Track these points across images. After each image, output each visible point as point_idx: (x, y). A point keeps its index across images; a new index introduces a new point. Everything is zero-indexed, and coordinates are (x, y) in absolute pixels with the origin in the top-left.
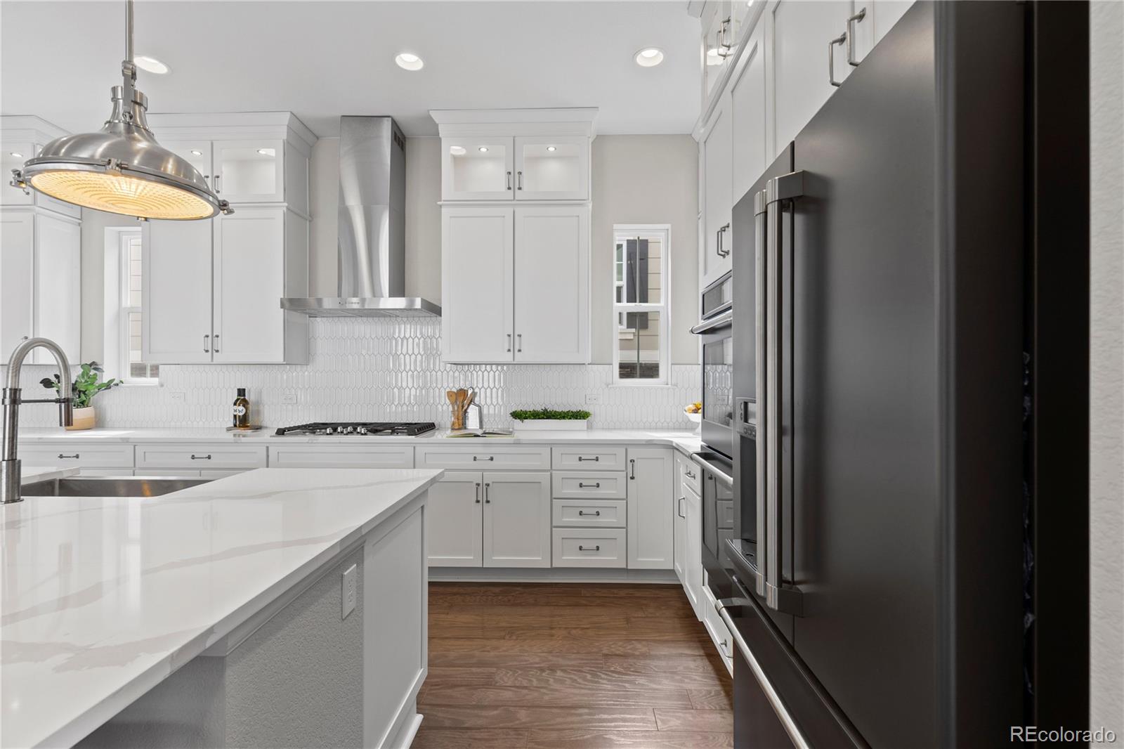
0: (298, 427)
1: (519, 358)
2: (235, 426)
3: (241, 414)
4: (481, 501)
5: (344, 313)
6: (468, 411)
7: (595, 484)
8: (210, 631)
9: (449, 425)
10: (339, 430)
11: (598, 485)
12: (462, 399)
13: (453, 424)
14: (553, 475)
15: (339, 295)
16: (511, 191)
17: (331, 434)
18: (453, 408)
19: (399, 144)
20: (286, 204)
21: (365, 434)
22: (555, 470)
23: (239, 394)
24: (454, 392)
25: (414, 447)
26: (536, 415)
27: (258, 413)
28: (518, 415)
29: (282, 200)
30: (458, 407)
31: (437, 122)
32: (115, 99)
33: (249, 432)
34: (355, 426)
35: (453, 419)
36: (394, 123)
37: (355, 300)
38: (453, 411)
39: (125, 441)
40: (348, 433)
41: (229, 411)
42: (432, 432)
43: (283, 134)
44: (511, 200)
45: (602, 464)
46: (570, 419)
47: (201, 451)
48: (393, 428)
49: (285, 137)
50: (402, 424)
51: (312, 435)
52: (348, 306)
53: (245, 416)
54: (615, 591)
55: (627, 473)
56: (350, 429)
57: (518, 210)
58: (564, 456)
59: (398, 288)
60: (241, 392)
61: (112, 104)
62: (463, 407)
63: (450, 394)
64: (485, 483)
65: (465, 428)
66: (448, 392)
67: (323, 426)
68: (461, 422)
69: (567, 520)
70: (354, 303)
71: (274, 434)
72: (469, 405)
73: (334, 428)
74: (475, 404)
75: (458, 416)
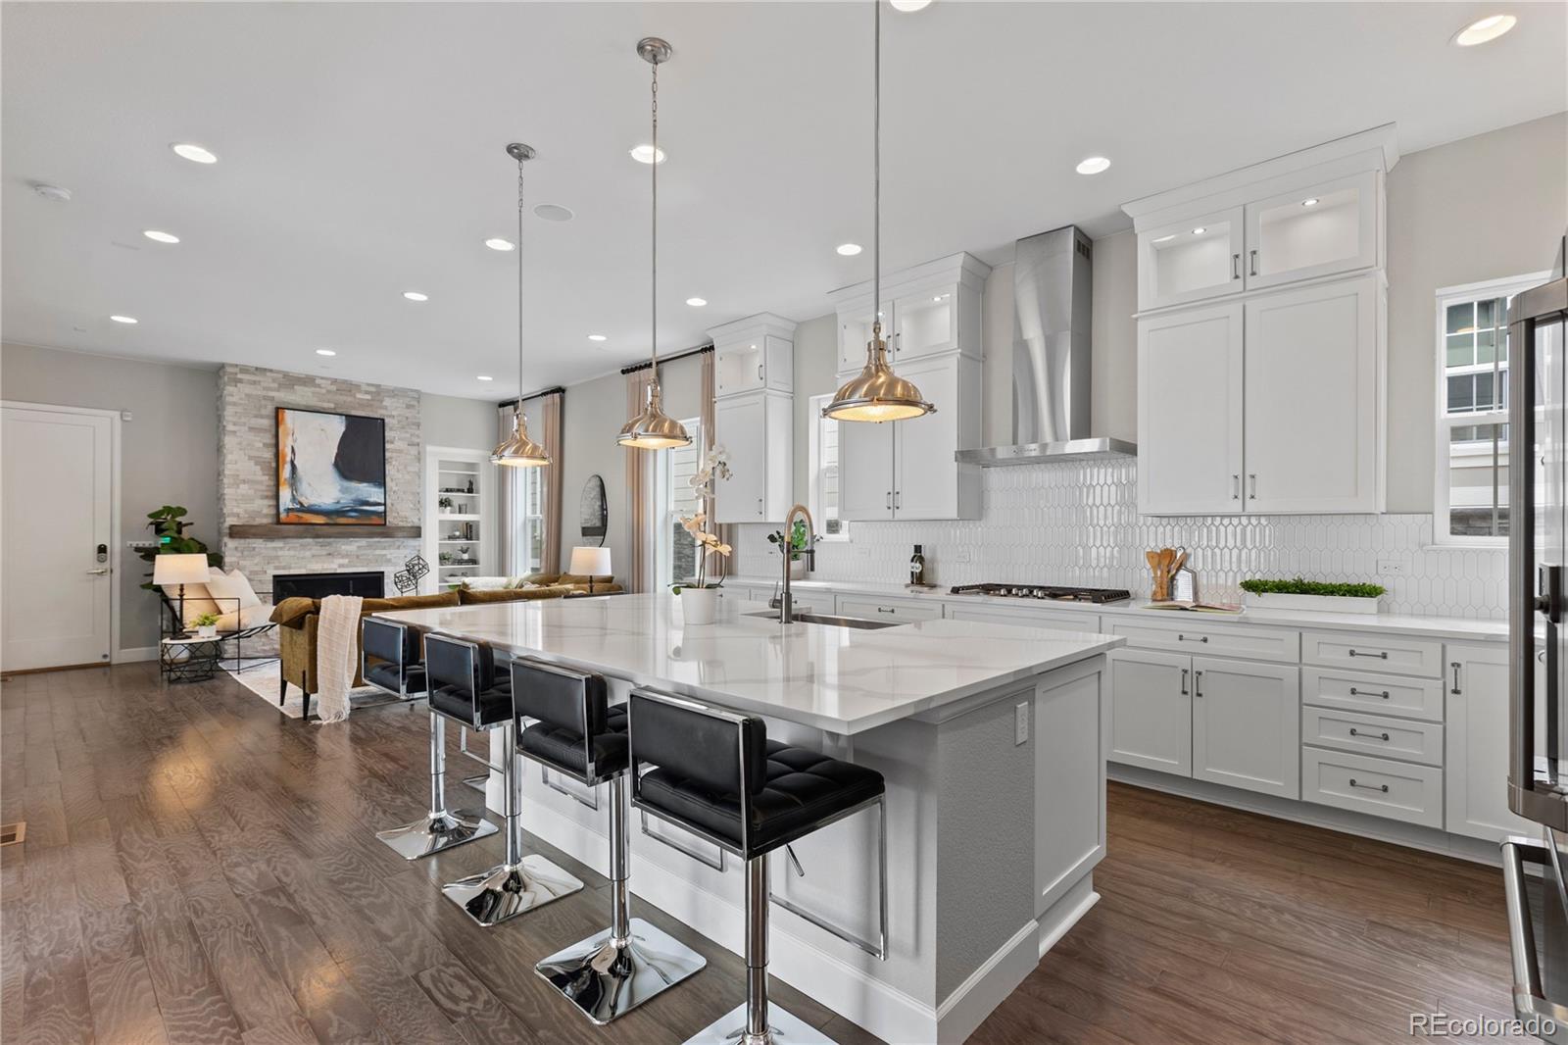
0: (972, 587)
1: (1252, 506)
2: (912, 583)
3: (918, 571)
4: (1190, 693)
5: (1021, 461)
6: (1177, 577)
7: (1381, 693)
8: (931, 699)
9: (1149, 594)
10: (1014, 591)
11: (1386, 696)
12: (1168, 563)
13: (1155, 593)
14: (1304, 671)
15: (1015, 442)
16: (1240, 281)
17: (1005, 596)
18: (1155, 573)
19: (1083, 254)
20: (960, 350)
21: (1042, 598)
22: (1306, 664)
23: (916, 551)
24: (1156, 553)
25: (1100, 618)
26: (1282, 588)
27: (933, 570)
28: (1251, 586)
29: (956, 347)
30: (1162, 572)
31: (1131, 216)
32: (869, 350)
33: (926, 589)
34: (1031, 589)
35: (1154, 586)
36: (1078, 230)
37: (1033, 446)
38: (1155, 578)
39: (828, 591)
40: (1023, 596)
41: (907, 568)
42: (1126, 601)
43: (957, 276)
44: (1241, 293)
45: (1393, 663)
46: (1344, 595)
47: (887, 604)
48: (1076, 594)
49: (959, 279)
50: (1085, 590)
51: (986, 596)
52: (1027, 454)
53: (921, 572)
54: (1419, 860)
55: (1445, 684)
56: (1025, 591)
57: (1248, 303)
58: (1321, 646)
59: (1083, 427)
60: (918, 549)
61: (868, 353)
62: (1169, 572)
63: (1151, 555)
64: (1195, 670)
65: (1172, 599)
66: (1148, 552)
67: (999, 587)
68: (1165, 591)
69: (1326, 738)
70: (1033, 450)
71: (949, 592)
72: (1178, 570)
73: (1009, 589)
74: (1187, 570)
75: (1162, 583)
